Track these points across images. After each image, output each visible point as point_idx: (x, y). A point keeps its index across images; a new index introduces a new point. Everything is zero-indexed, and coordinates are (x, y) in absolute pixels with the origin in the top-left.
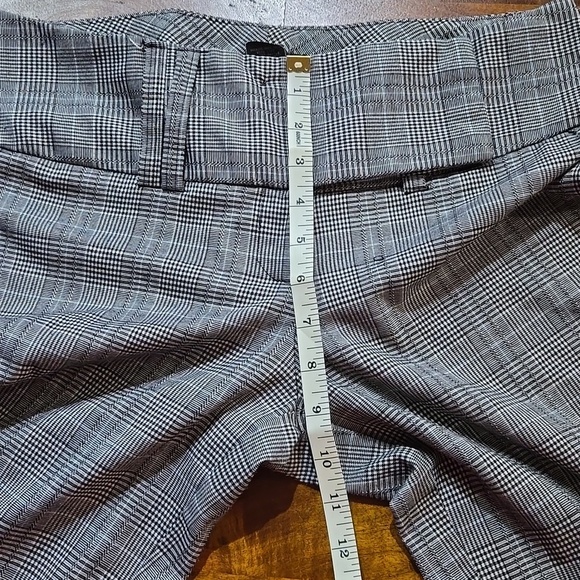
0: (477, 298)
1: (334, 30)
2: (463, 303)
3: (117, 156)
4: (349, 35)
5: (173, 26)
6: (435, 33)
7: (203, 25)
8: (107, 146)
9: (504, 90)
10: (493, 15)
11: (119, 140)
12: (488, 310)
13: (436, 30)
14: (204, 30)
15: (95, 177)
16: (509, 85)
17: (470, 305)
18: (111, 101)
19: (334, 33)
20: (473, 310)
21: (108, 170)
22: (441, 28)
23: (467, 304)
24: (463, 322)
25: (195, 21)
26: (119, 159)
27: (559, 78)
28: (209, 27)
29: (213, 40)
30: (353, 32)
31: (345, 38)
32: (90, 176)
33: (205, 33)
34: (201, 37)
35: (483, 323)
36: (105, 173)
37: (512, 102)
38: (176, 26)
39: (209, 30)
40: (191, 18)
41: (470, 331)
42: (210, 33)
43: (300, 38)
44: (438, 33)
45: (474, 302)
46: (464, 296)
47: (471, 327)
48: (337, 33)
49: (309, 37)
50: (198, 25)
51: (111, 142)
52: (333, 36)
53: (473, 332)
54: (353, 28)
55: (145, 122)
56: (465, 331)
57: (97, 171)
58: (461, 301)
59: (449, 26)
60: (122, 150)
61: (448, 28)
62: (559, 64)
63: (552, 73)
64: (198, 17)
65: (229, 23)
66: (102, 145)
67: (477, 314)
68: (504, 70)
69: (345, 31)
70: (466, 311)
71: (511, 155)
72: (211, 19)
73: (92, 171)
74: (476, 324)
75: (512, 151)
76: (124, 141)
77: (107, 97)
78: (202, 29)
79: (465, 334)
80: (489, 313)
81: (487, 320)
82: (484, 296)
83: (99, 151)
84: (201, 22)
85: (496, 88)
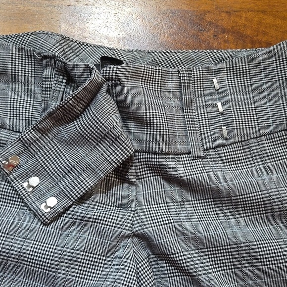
0: (252, 251)
1: (153, 53)
2: (242, 250)
3: (22, 123)
4: (162, 57)
5: (59, 44)
6: (214, 59)
7: (75, 46)
8: (16, 117)
9: (249, 98)
10: (248, 49)
11: (24, 114)
12: (255, 261)
13: (215, 57)
14: (75, 50)
15: (8, 135)
16: (251, 96)
17: (246, 253)
18: (20, 87)
19: (153, 55)
20: (246, 257)
21: (16, 131)
22: (218, 56)
23: (244, 252)
24: (236, 261)
25: (70, 44)
26: (24, 125)
27: (281, 94)
28: (78, 48)
29: (80, 55)
30: (165, 55)
31: (160, 58)
32: (5, 133)
33: (76, 51)
34: (73, 54)
35: (248, 267)
36: (15, 133)
37: (253, 106)
38: (60, 45)
39: (78, 50)
40: (68, 41)
41: (238, 268)
42: (79, 51)
43: (133, 57)
44: (216, 59)
45: (249, 253)
46: (245, 246)
47: (240, 266)
48: (155, 55)
49: (138, 56)
50: (72, 46)
51: (19, 115)
52: (153, 57)
53: (240, 269)
54: (165, 53)
55: (43, 105)
56: (235, 267)
57: (9, 132)
58: (241, 249)
59: (222, 55)
60: (26, 120)
61: (222, 57)
62: (281, 84)
63: (277, 90)
64: (72, 41)
65: (91, 46)
66: (13, 116)
67: (247, 260)
68: (248, 87)
69: (160, 54)
70: (242, 256)
71: (253, 141)
72: (80, 43)
73: (6, 131)
74: (244, 266)
75: (254, 138)
76: (27, 114)
77: (17, 84)
78: (74, 49)
79: (234, 268)
80: (255, 263)
81: (252, 266)
82: (257, 252)
83: (12, 120)
84: (74, 45)
85: (244, 97)
